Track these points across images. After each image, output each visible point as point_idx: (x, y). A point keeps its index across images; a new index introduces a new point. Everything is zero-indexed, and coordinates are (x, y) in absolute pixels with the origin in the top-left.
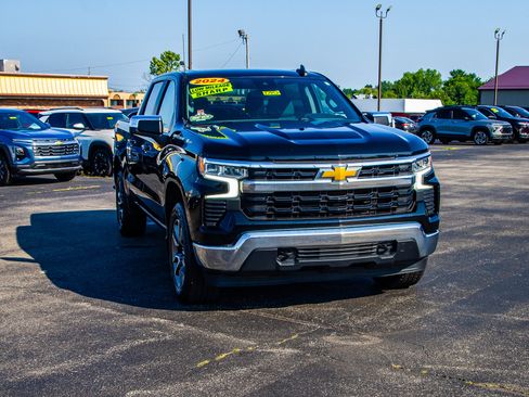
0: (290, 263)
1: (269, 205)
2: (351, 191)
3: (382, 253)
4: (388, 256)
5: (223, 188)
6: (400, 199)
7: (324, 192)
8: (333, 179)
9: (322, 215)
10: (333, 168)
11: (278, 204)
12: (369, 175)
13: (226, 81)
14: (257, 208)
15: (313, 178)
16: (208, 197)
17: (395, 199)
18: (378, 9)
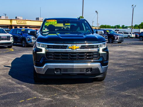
0: (59, 73)
1: (53, 56)
2: (78, 53)
3: (87, 71)
4: (89, 72)
5: (41, 50)
6: (94, 56)
7: (69, 53)
8: (72, 49)
9: (69, 59)
10: (72, 46)
11: (56, 56)
12: (84, 48)
13: (56, 21)
14: (50, 56)
15: (66, 48)
16: (37, 53)
17: (93, 55)
18: (132, 6)
